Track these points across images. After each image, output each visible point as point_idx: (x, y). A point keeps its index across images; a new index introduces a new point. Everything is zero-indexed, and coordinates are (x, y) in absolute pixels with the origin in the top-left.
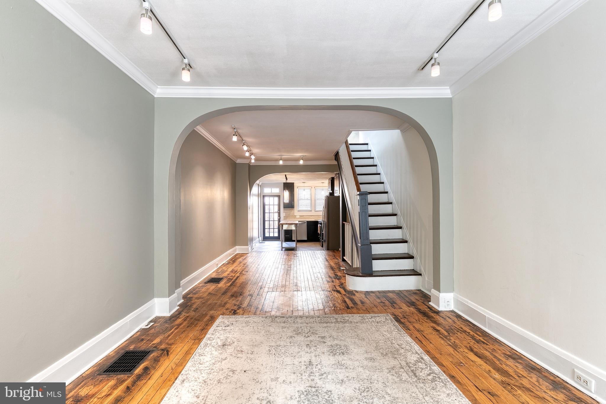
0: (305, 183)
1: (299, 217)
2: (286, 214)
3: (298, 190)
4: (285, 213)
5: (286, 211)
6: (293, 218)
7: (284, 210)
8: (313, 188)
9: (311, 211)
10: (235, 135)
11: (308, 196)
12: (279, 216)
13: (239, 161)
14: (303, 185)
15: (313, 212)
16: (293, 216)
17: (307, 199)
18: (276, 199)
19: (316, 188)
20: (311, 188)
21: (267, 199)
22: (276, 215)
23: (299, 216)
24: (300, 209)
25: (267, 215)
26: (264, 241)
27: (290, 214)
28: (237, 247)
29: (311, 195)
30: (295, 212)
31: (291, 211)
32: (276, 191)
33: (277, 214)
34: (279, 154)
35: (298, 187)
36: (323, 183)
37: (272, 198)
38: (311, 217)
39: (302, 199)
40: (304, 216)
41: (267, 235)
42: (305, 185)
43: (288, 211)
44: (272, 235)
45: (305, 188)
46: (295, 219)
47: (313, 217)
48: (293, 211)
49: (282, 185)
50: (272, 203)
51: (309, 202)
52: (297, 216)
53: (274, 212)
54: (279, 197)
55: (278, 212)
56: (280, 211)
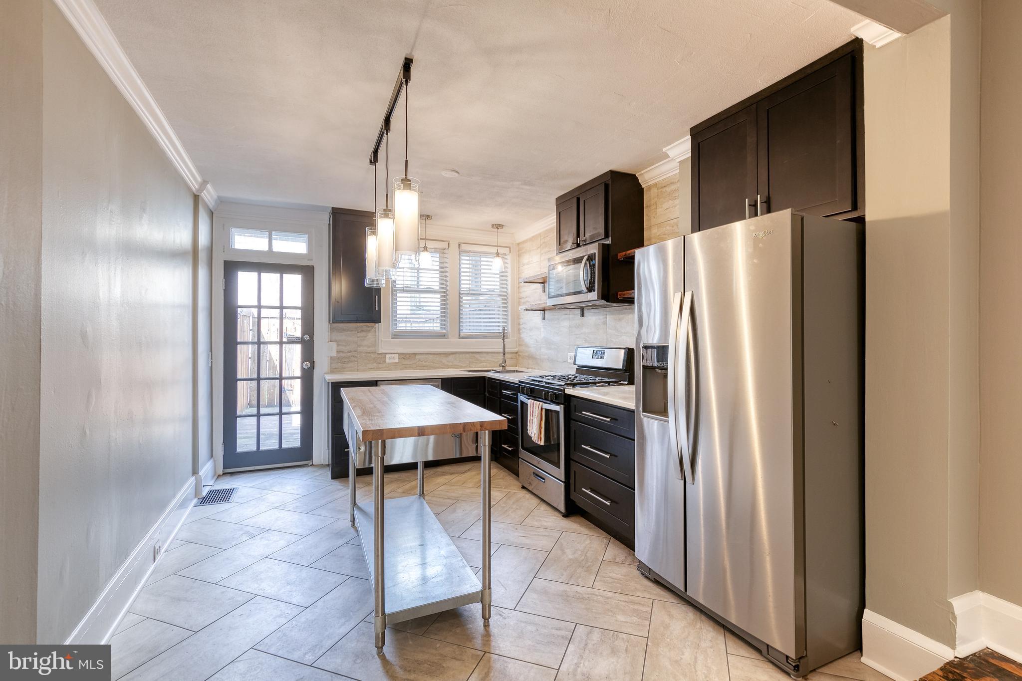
1: (397, 360)
2: (341, 347)
4: (334, 345)
5: (338, 336)
7: (332, 330)
8: (454, 246)
11: (435, 281)
12: (308, 355)
15: (454, 339)
16: (373, 356)
17: (430, 291)
18: (294, 282)
19: (464, 247)
21: (246, 280)
22: (295, 353)
23: (397, 356)
24: (401, 327)
25: (245, 356)
26: (232, 474)
27: (360, 349)
29: (443, 272)
30: (381, 339)
31: (363, 334)
32: (293, 244)
33: (298, 348)
36: (498, 226)
37: (270, 279)
38: (444, 360)
40: (415, 354)
41: (245, 443)
42: (428, 229)
44: (270, 443)
46: (378, 369)
47: (451, 358)
48: (370, 335)
49: (325, 219)
50: (270, 297)
51: (433, 303)
52: (388, 356)
53: (285, 340)
54: (307, 272)
55: (302, 341)
56: (312, 335)
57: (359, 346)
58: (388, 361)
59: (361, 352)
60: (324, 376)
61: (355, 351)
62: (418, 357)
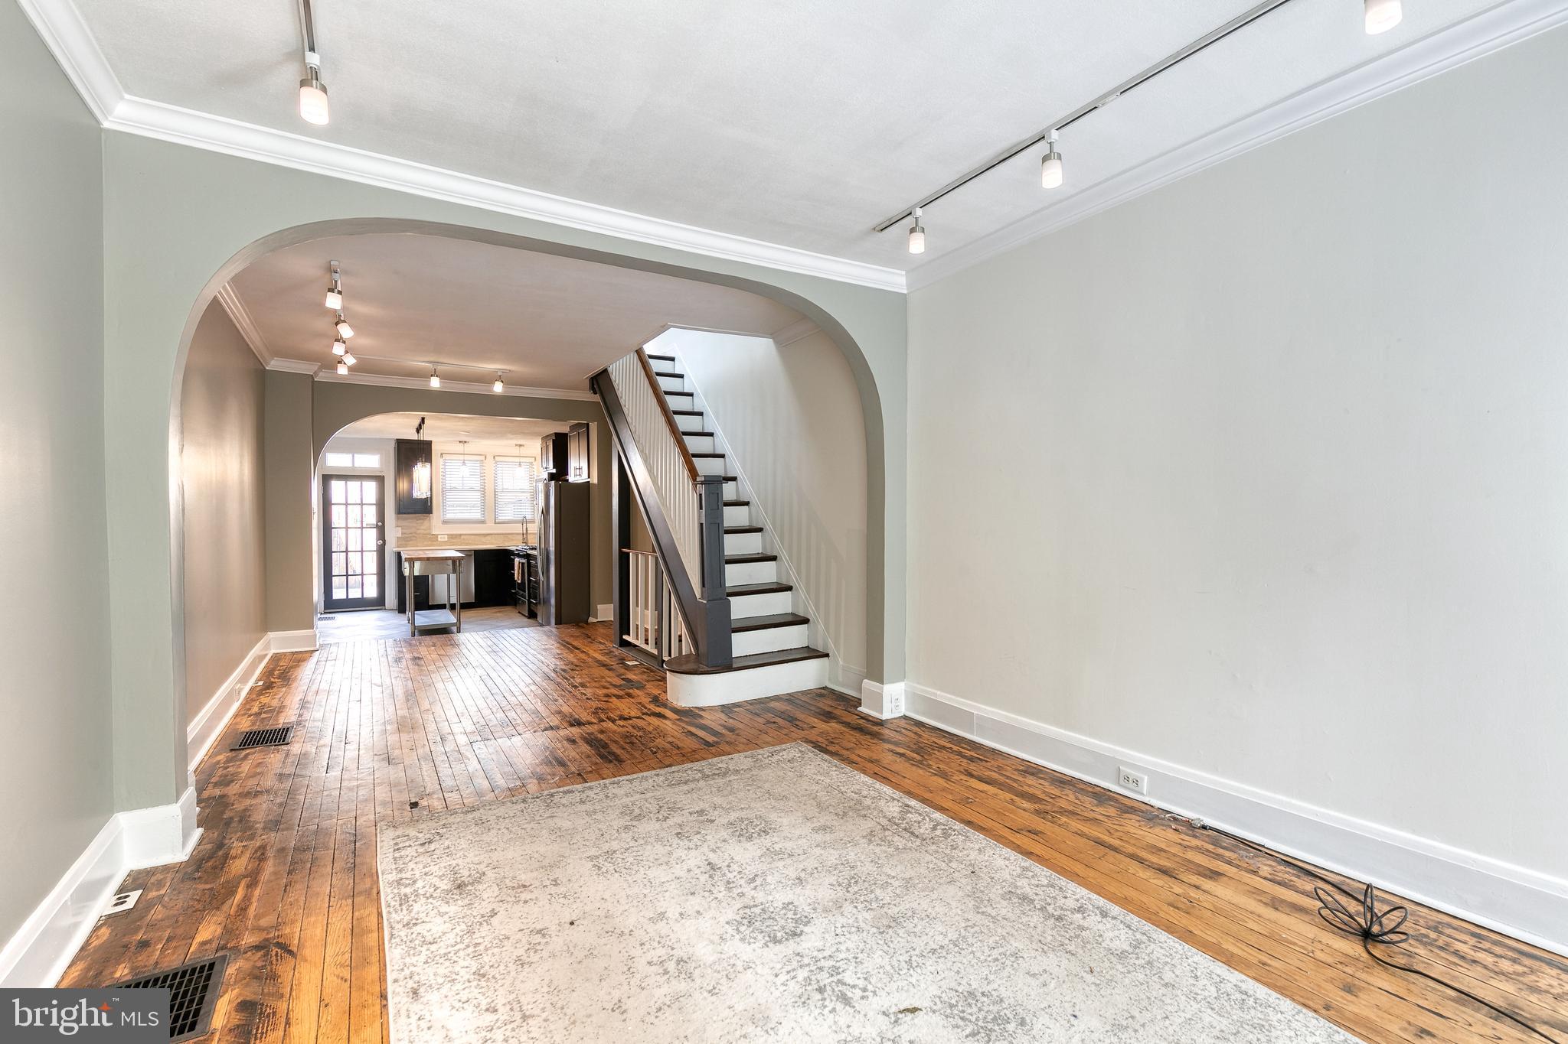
0: (466, 444)
1: (446, 539)
2: (404, 531)
3: (442, 463)
4: (400, 529)
5: (402, 523)
6: (426, 543)
7: (398, 519)
8: (490, 458)
9: (483, 522)
10: (336, 291)
11: (476, 483)
12: (381, 535)
13: (274, 365)
14: (460, 448)
15: (491, 524)
16: (428, 535)
17: (472, 489)
18: (371, 487)
19: (497, 458)
20: (483, 458)
21: (337, 487)
22: (371, 537)
23: (446, 536)
24: (449, 516)
25: (337, 536)
26: (331, 613)
27: (419, 531)
28: (271, 635)
29: (483, 476)
30: (435, 524)
31: (421, 521)
32: (370, 461)
33: (374, 532)
34: (432, 359)
35: (442, 454)
36: (521, 445)
37: (354, 485)
38: (483, 539)
39: (453, 489)
40: (461, 535)
41: (338, 594)
42: (468, 448)
43: (414, 523)
44: (355, 594)
45: (467, 457)
46: (432, 545)
47: (489, 538)
48: (426, 522)
49: (392, 445)
50: (354, 498)
51: (476, 497)
52: (439, 536)
53: (364, 526)
54: (380, 479)
55: (377, 526)
56: (383, 523)
57: (418, 529)
58: (439, 540)
59: (419, 534)
60: (391, 548)
61: (415, 533)
62: (462, 537)
